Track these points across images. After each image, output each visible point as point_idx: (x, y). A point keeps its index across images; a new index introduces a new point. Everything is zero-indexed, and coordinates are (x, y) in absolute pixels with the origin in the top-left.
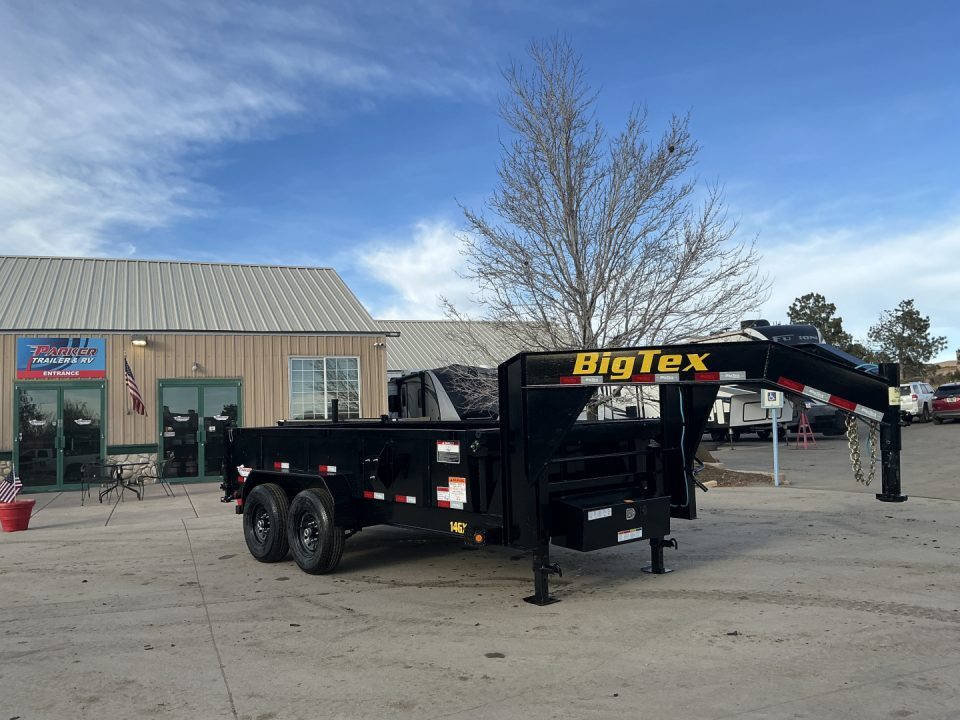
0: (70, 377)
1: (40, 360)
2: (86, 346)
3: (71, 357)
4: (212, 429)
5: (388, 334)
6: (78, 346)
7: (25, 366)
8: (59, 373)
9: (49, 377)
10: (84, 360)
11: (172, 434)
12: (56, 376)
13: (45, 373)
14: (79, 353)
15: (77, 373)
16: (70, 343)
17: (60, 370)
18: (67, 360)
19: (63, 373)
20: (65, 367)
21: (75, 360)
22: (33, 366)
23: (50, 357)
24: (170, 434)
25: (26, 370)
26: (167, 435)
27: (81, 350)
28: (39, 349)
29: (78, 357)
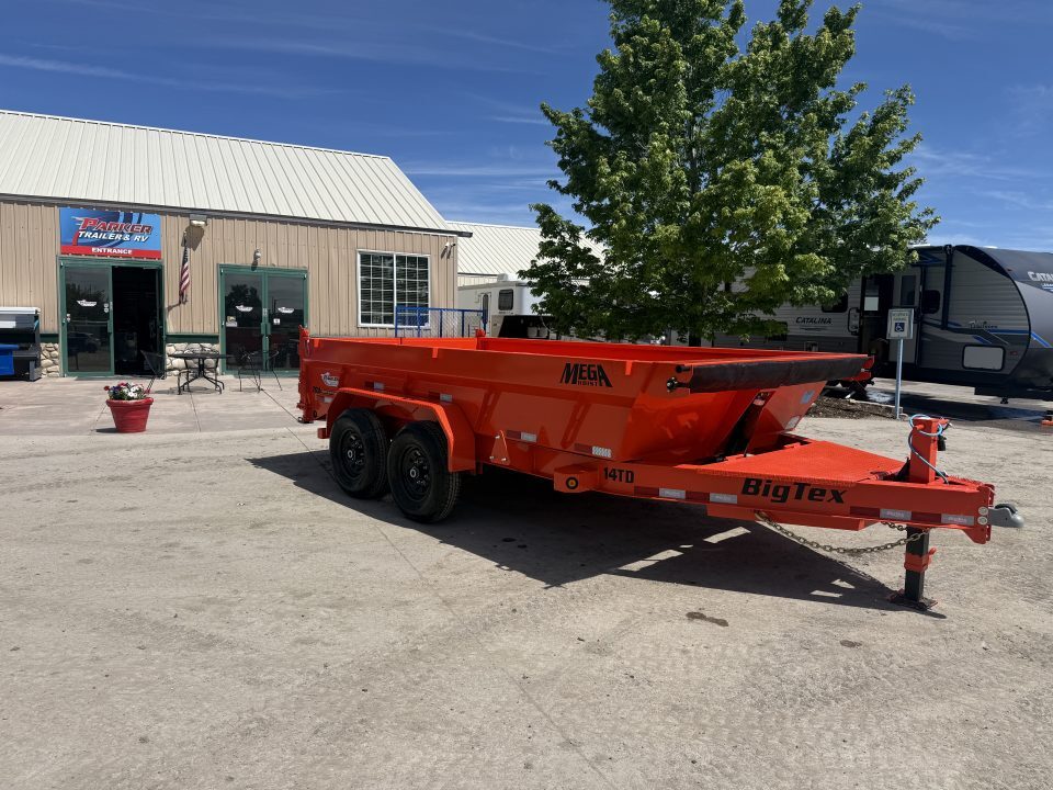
0: (124, 256)
1: (88, 234)
2: (139, 222)
3: (123, 233)
4: (277, 321)
5: (461, 234)
6: (130, 222)
7: (70, 240)
8: (109, 250)
9: (100, 255)
10: (137, 238)
11: (235, 325)
12: (106, 254)
13: (93, 249)
15: (130, 252)
16: (121, 218)
17: (112, 247)
19: (115, 251)
20: (116, 244)
21: (127, 237)
22: (80, 241)
23: (99, 232)
24: (232, 323)
25: (72, 244)
26: (229, 325)
27: (133, 227)
28: (86, 221)
29: (131, 234)
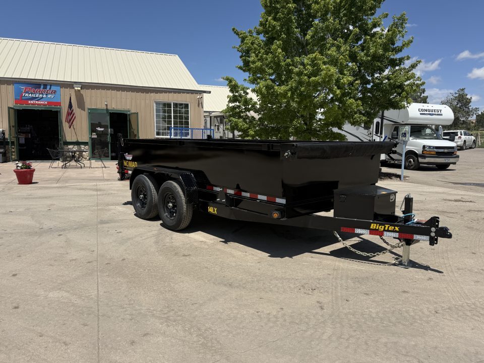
0: (43, 105)
1: (27, 95)
2: (50, 89)
3: (43, 94)
5: (205, 92)
6: (46, 89)
7: (19, 98)
8: (37, 102)
9: (32, 104)
10: (49, 96)
12: (35, 104)
13: (29, 102)
14: (47, 92)
15: (46, 103)
17: (37, 100)
18: (41, 96)
19: (39, 102)
20: (40, 99)
21: (45, 96)
22: (23, 98)
23: (32, 94)
24: (95, 136)
25: (20, 99)
26: (93, 137)
27: (48, 91)
28: (26, 89)
29: (46, 95)
